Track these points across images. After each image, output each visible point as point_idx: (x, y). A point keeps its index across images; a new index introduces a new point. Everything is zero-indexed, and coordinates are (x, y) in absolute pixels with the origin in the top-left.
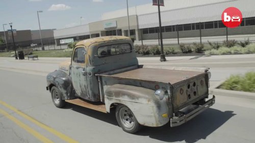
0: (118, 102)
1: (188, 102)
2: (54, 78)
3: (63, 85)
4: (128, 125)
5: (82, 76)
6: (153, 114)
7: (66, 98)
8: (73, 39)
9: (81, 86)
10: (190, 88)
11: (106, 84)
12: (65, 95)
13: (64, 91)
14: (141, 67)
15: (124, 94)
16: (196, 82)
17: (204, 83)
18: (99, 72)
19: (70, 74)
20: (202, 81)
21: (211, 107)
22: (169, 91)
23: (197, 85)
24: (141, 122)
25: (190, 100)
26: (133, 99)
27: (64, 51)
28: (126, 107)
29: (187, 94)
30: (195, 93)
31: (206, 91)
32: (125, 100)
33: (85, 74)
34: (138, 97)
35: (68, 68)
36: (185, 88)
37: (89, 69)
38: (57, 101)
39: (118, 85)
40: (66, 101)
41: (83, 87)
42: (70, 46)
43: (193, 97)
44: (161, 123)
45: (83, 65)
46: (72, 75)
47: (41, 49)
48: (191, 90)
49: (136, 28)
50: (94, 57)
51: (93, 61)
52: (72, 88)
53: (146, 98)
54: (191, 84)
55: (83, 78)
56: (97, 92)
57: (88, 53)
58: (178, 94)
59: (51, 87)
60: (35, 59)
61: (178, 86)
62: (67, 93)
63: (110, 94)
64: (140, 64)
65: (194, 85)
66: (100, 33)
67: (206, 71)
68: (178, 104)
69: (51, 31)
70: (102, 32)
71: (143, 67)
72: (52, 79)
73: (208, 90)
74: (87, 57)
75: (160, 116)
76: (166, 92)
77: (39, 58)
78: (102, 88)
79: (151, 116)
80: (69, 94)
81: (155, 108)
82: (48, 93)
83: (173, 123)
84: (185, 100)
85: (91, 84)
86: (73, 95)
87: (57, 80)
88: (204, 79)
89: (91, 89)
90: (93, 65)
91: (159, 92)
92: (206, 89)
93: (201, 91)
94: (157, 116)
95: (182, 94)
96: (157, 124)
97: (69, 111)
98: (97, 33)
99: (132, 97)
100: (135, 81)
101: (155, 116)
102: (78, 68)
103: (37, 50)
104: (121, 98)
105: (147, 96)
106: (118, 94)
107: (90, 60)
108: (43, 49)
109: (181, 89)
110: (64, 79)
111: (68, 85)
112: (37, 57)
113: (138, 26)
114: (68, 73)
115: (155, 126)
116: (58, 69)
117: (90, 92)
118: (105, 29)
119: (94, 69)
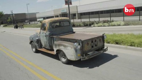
0: (59, 49)
1: (91, 49)
2: (33, 38)
3: (36, 41)
4: (64, 60)
5: (44, 37)
6: (73, 55)
7: (38, 48)
8: (43, 19)
9: (44, 42)
10: (93, 43)
11: (55, 41)
12: (37, 46)
13: (37, 45)
14: (74, 33)
15: (61, 45)
16: (97, 40)
17: (102, 40)
18: (52, 35)
19: (40, 36)
20: (100, 39)
21: (105, 52)
22: (81, 44)
23: (97, 42)
24: (69, 58)
25: (93, 48)
26: (65, 47)
27: (37, 24)
28: (62, 51)
29: (91, 45)
30: (96, 45)
31: (103, 44)
32: (62, 48)
33: (46, 36)
34: (67, 47)
35: (39, 33)
36: (90, 42)
37: (48, 33)
38: (34, 50)
39: (60, 41)
40: (38, 49)
41: (45, 42)
42: (41, 22)
43: (95, 47)
44: (77, 59)
45: (45, 32)
46: (41, 37)
47: (28, 23)
48: (94, 44)
49: (76, 13)
50: (50, 28)
51: (50, 30)
52: (41, 43)
53: (70, 47)
54: (94, 41)
55: (45, 38)
56: (51, 45)
57: (47, 26)
58: (86, 45)
59: (31, 42)
60: (22, 28)
61: (86, 41)
62: (38, 46)
63: (56, 45)
64: (74, 31)
65: (96, 41)
66: (59, 15)
67: (103, 35)
68: (86, 50)
69: (35, 14)
70: (60, 14)
71: (75, 33)
72: (32, 39)
73: (104, 44)
74: (47, 28)
75: (77, 55)
76: (79, 44)
77: (24, 28)
78: (54, 43)
79: (72, 55)
80: (39, 46)
81: (74, 52)
82: (30, 45)
83: (82, 59)
84: (90, 49)
85: (48, 40)
86: (41, 46)
87: (34, 39)
88: (101, 39)
89: (49, 43)
90: (49, 32)
91: (75, 44)
92: (103, 43)
93: (100, 44)
94: (75, 55)
95: (88, 45)
96: (75, 59)
97: (40, 55)
98: (58, 15)
99: (65, 46)
100: (67, 39)
101: (74, 56)
102: (43, 33)
103: (26, 24)
104: (60, 47)
105: (71, 46)
106: (59, 45)
107: (48, 29)
108: (30, 23)
109: (88, 43)
110: (37, 38)
111: (39, 41)
112: (23, 27)
113: (77, 11)
114: (39, 35)
115: (74, 60)
116: (35, 34)
117: (48, 45)
118: (61, 13)
119: (50, 33)
